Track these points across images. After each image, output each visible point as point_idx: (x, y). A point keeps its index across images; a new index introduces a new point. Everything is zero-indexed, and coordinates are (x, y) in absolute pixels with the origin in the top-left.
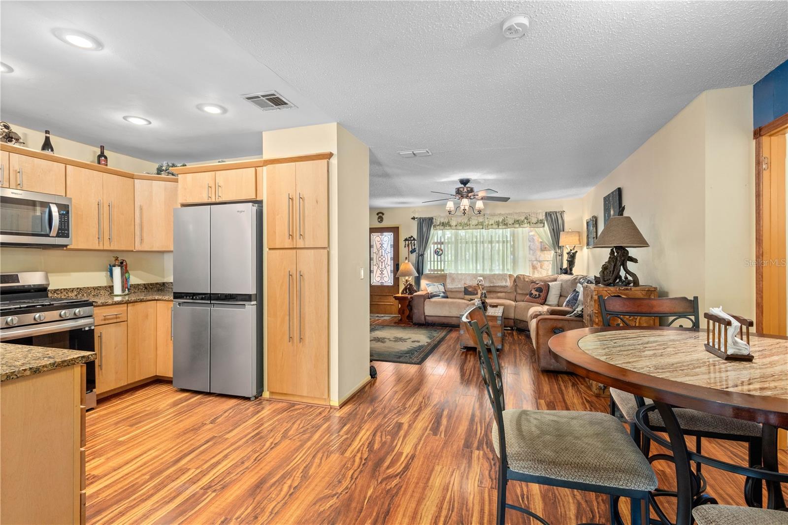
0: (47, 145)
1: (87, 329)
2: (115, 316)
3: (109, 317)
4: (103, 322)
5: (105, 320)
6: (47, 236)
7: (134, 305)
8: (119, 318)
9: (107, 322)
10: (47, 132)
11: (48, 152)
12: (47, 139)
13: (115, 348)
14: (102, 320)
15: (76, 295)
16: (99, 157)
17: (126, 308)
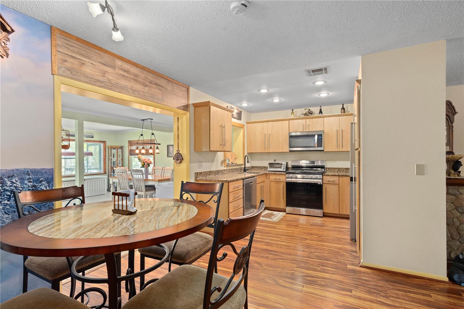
0: (321, 112)
1: (319, 184)
2: (333, 181)
3: (330, 181)
4: (327, 183)
5: (328, 182)
6: (315, 147)
7: (342, 177)
8: (335, 182)
9: (329, 183)
10: (321, 107)
11: (320, 114)
12: (321, 109)
13: (333, 195)
14: (327, 182)
15: (337, 171)
16: (342, 109)
17: (338, 178)
